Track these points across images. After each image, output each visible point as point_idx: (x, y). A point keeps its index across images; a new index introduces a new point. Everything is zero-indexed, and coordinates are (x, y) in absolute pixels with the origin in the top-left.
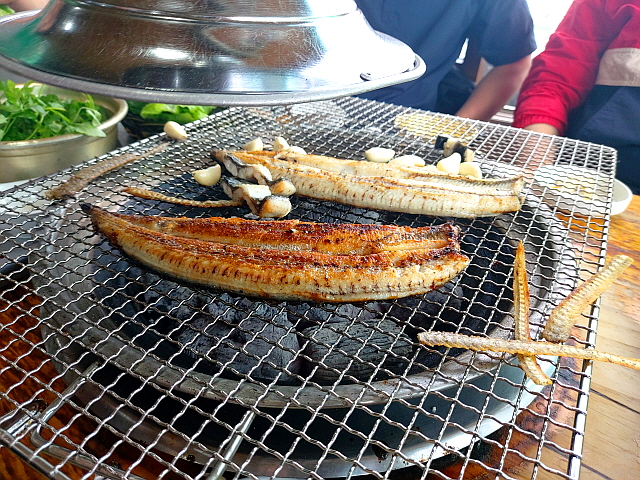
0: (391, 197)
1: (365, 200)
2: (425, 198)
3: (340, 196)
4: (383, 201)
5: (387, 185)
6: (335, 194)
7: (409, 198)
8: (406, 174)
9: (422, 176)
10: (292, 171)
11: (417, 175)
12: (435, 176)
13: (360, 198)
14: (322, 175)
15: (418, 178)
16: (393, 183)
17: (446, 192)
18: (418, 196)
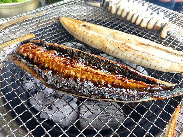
0: (126, 55)
1: (114, 54)
2: (143, 58)
3: (103, 49)
4: (122, 56)
5: (126, 48)
6: (101, 47)
7: (135, 57)
8: (137, 43)
9: (145, 45)
10: (85, 33)
11: (143, 44)
12: (151, 46)
13: (112, 52)
14: (97, 37)
15: (143, 46)
16: (129, 47)
17: (155, 58)
18: (139, 57)
